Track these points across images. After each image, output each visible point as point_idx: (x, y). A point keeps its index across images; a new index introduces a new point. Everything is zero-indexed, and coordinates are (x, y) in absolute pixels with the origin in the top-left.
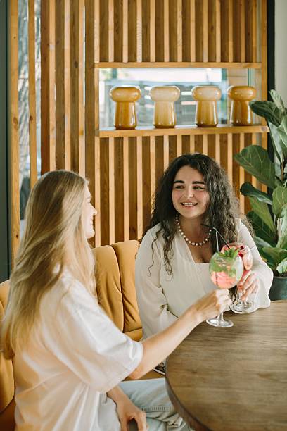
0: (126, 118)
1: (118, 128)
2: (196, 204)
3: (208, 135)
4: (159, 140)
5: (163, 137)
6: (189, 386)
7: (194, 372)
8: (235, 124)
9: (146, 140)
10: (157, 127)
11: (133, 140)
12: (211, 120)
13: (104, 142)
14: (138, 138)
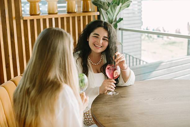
0: (35, 10)
1: (31, 15)
2: (102, 47)
3: (72, 17)
4: (50, 20)
5: (52, 18)
6: (110, 123)
7: (109, 117)
8: (84, 12)
9: (44, 20)
10: (49, 14)
11: (38, 20)
12: (74, 10)
13: (25, 22)
14: (41, 19)
